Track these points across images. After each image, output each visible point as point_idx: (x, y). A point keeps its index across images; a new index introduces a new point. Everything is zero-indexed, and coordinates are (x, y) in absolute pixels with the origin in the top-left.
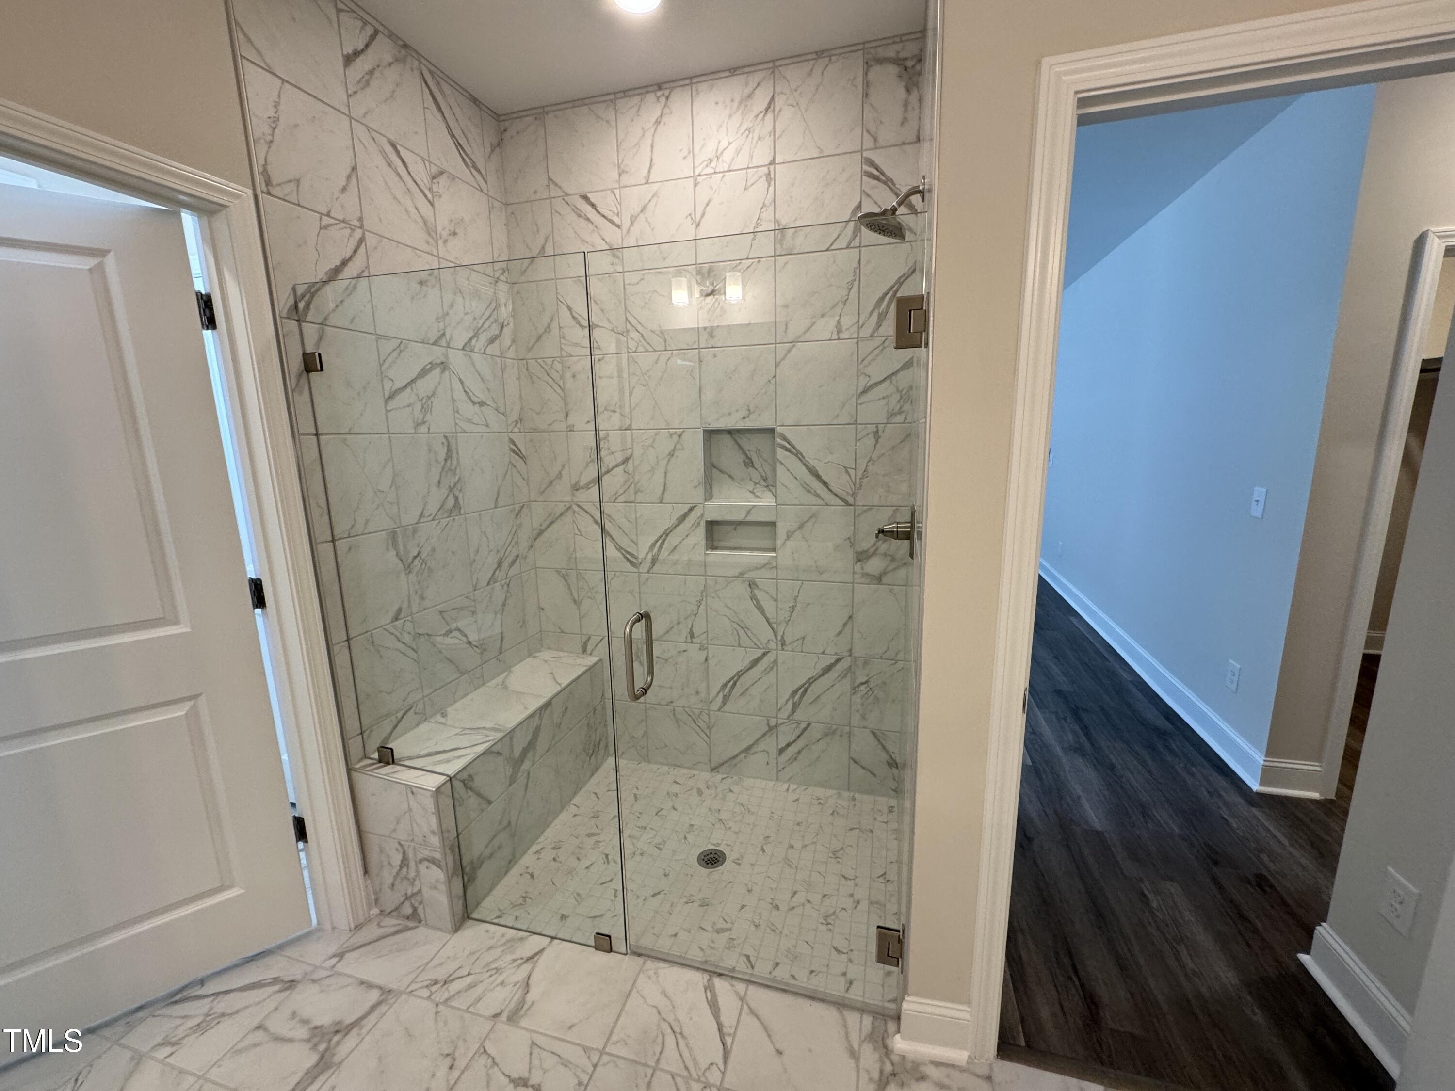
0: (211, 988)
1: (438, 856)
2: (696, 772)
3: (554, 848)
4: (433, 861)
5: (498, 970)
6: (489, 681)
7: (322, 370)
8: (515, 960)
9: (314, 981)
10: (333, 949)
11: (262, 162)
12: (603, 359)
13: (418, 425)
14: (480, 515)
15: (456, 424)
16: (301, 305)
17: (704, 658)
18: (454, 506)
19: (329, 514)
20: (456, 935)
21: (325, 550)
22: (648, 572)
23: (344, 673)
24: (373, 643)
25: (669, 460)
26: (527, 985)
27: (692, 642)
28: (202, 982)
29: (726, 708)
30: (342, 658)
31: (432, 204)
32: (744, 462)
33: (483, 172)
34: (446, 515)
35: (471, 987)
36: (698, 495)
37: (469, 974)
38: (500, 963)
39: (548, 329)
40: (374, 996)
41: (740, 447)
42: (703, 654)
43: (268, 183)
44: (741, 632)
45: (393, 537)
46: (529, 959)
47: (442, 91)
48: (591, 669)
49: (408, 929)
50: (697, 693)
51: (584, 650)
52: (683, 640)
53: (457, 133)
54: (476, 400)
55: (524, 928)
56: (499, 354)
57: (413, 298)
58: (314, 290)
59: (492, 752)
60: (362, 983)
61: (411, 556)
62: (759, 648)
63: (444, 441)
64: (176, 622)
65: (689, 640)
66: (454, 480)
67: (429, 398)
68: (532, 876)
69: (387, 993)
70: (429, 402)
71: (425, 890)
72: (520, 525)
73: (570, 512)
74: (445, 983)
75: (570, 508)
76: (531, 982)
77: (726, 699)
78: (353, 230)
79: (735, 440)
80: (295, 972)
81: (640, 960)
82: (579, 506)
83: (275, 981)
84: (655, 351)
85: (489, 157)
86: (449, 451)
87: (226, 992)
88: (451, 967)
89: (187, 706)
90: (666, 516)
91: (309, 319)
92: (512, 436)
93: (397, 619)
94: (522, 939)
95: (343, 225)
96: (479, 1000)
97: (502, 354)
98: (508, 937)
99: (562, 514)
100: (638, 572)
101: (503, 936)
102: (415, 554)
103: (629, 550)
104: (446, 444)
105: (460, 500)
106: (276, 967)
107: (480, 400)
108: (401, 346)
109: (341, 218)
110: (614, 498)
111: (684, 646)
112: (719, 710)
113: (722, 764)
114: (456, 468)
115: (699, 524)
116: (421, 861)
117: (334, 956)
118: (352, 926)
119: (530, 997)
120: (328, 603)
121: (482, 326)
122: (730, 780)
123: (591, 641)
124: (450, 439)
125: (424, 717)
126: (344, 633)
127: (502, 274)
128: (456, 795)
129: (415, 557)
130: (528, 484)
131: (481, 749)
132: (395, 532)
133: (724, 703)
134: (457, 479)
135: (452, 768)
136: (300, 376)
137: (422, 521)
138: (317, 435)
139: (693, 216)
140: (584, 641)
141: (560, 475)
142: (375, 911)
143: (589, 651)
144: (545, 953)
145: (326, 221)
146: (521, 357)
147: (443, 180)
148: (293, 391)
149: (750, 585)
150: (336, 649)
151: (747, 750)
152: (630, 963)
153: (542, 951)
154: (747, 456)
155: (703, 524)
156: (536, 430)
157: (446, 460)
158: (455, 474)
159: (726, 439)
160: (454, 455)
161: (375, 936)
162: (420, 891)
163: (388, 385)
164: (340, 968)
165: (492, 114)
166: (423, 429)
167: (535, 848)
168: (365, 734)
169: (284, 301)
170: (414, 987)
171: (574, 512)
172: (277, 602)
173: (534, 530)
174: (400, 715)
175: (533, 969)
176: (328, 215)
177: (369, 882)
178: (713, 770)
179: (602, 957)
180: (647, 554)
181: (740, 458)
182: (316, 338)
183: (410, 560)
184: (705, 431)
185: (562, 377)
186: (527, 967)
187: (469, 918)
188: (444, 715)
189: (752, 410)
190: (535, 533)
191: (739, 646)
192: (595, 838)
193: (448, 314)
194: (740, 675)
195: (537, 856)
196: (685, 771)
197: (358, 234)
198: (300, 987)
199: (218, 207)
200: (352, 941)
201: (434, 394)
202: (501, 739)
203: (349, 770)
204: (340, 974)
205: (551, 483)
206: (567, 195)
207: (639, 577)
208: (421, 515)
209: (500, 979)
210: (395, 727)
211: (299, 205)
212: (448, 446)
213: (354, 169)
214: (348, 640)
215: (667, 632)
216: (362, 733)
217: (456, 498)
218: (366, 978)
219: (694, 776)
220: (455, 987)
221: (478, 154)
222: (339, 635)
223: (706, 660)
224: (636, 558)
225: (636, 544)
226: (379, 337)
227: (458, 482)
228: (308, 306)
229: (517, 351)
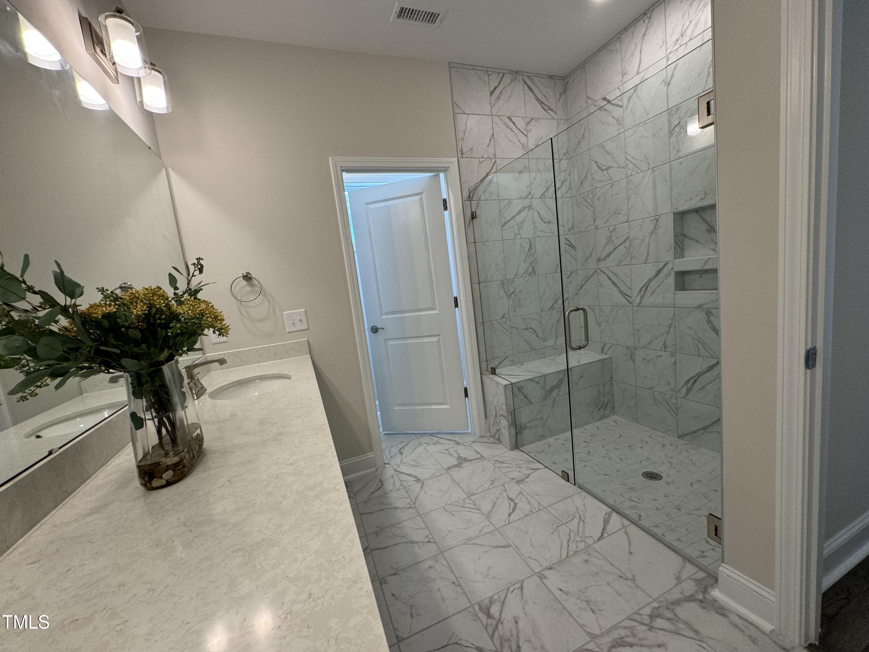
0: (439, 436)
1: (505, 414)
2: (665, 435)
3: (565, 440)
4: (504, 416)
5: (520, 467)
6: (547, 357)
7: (476, 217)
8: (528, 467)
9: (464, 445)
10: (473, 439)
11: (460, 147)
12: (613, 185)
13: (516, 235)
14: (546, 276)
15: (535, 233)
16: (471, 195)
17: (674, 361)
18: (532, 271)
19: (478, 273)
20: (511, 452)
21: (476, 286)
22: (638, 306)
23: (481, 334)
24: (492, 326)
25: (651, 236)
26: (528, 476)
27: (665, 351)
28: (438, 434)
29: (689, 397)
30: (480, 329)
31: (526, 136)
32: (707, 230)
33: (555, 109)
34: (527, 276)
35: (510, 467)
36: (669, 256)
37: (510, 464)
38: (522, 466)
39: (586, 177)
40: (478, 456)
41: (704, 220)
42: (672, 360)
43: (462, 154)
44: (700, 346)
45: (503, 283)
46: (533, 469)
47: (534, 83)
48: (602, 360)
49: (496, 443)
50: (669, 384)
51: (603, 352)
52: (659, 348)
53: (540, 97)
54: (546, 221)
55: (537, 460)
56: (561, 197)
57: (515, 180)
58: (476, 187)
59: (533, 381)
60: (477, 452)
61: (510, 293)
62: (714, 358)
63: (529, 241)
64: (435, 309)
65: (663, 349)
66: (532, 259)
67: (521, 223)
68: (550, 446)
69: (482, 457)
70: (522, 225)
71: (502, 429)
72: (571, 282)
73: (596, 274)
74: (501, 463)
75: (596, 271)
76: (530, 476)
77: (689, 391)
78: (491, 160)
79: (701, 216)
80: (461, 441)
81: (580, 490)
82: (601, 270)
83: (455, 441)
84: (642, 172)
85: (559, 100)
86: (531, 246)
87: (443, 438)
88: (504, 459)
89: (437, 337)
90: (650, 271)
91: (474, 199)
92: (566, 236)
93: (503, 318)
94: (534, 462)
95: (488, 159)
96: (509, 472)
97: (562, 196)
98: (528, 460)
99: (592, 275)
100: (633, 306)
101: (527, 459)
102: (512, 291)
103: (627, 293)
104: (529, 243)
105: (535, 268)
106: (456, 438)
107: (549, 221)
108: (510, 202)
109: (487, 157)
110: (619, 263)
111: (660, 353)
112: (684, 398)
113: (686, 435)
114: (534, 254)
115: (670, 274)
116: (500, 416)
117: (472, 441)
118: (480, 436)
119: (527, 480)
120: (476, 307)
121: (551, 185)
122: (690, 446)
123: (606, 347)
124: (531, 240)
125: (513, 363)
126: (482, 319)
127: (564, 156)
128: (514, 392)
129: (512, 293)
130: (576, 261)
131: (528, 378)
132: (503, 282)
133: (687, 394)
134: (534, 258)
135: (513, 381)
136: (470, 221)
137: (516, 277)
138: (475, 243)
139: (666, 81)
140: (602, 346)
141: (591, 255)
142: (488, 434)
143: (605, 351)
144: (540, 470)
145: (481, 160)
146: (573, 196)
147: (533, 123)
148: (467, 227)
149: (706, 314)
150: (478, 325)
151: (705, 428)
152: (574, 489)
153: (540, 469)
154: (710, 225)
155: (673, 274)
156: (580, 232)
157: (529, 250)
158: (533, 257)
159: (694, 216)
160: (533, 248)
161: (485, 441)
162: (500, 429)
163: (503, 220)
164: (472, 445)
165: (559, 78)
166: (518, 237)
167: (555, 437)
168: (488, 362)
169: (466, 194)
170: (491, 459)
171: (598, 274)
172: (461, 306)
173: (578, 285)
174: (502, 359)
175: (533, 473)
176: (482, 158)
177: (487, 421)
178: (679, 437)
179: (563, 482)
180: (637, 295)
181: (705, 227)
182: (476, 205)
183: (510, 294)
184: (674, 214)
185: (592, 201)
186: (532, 471)
187: (518, 448)
188: (522, 365)
189: (707, 193)
190: (579, 287)
191: (699, 355)
192: (587, 444)
193: (533, 183)
194: (699, 375)
195: (555, 440)
196: (659, 433)
197: (493, 161)
198: (460, 445)
199: (447, 168)
200: (479, 440)
201: (524, 221)
202: (539, 377)
203: (481, 374)
204: (471, 446)
205: (587, 259)
206: (595, 101)
207: (633, 309)
208: (516, 275)
209: (520, 470)
210: (501, 363)
211: (472, 158)
212: (530, 243)
213: (493, 135)
214: (483, 323)
215: (649, 343)
216: (487, 361)
217: (533, 268)
218: (478, 450)
219: (665, 437)
220: (503, 465)
221: (551, 102)
222: (480, 320)
223: (675, 363)
224: (631, 298)
225: (631, 290)
226: (500, 200)
227: (535, 260)
228: (473, 195)
229: (571, 193)
